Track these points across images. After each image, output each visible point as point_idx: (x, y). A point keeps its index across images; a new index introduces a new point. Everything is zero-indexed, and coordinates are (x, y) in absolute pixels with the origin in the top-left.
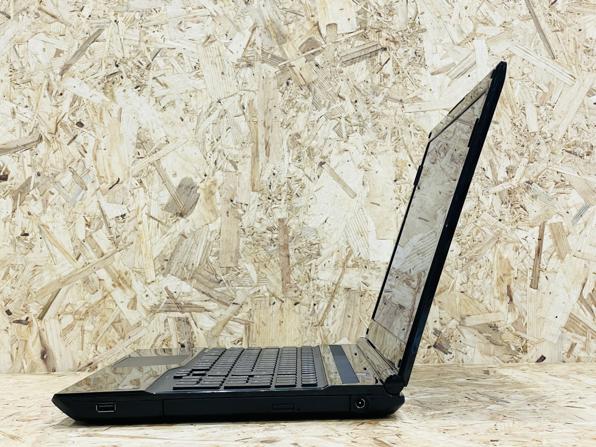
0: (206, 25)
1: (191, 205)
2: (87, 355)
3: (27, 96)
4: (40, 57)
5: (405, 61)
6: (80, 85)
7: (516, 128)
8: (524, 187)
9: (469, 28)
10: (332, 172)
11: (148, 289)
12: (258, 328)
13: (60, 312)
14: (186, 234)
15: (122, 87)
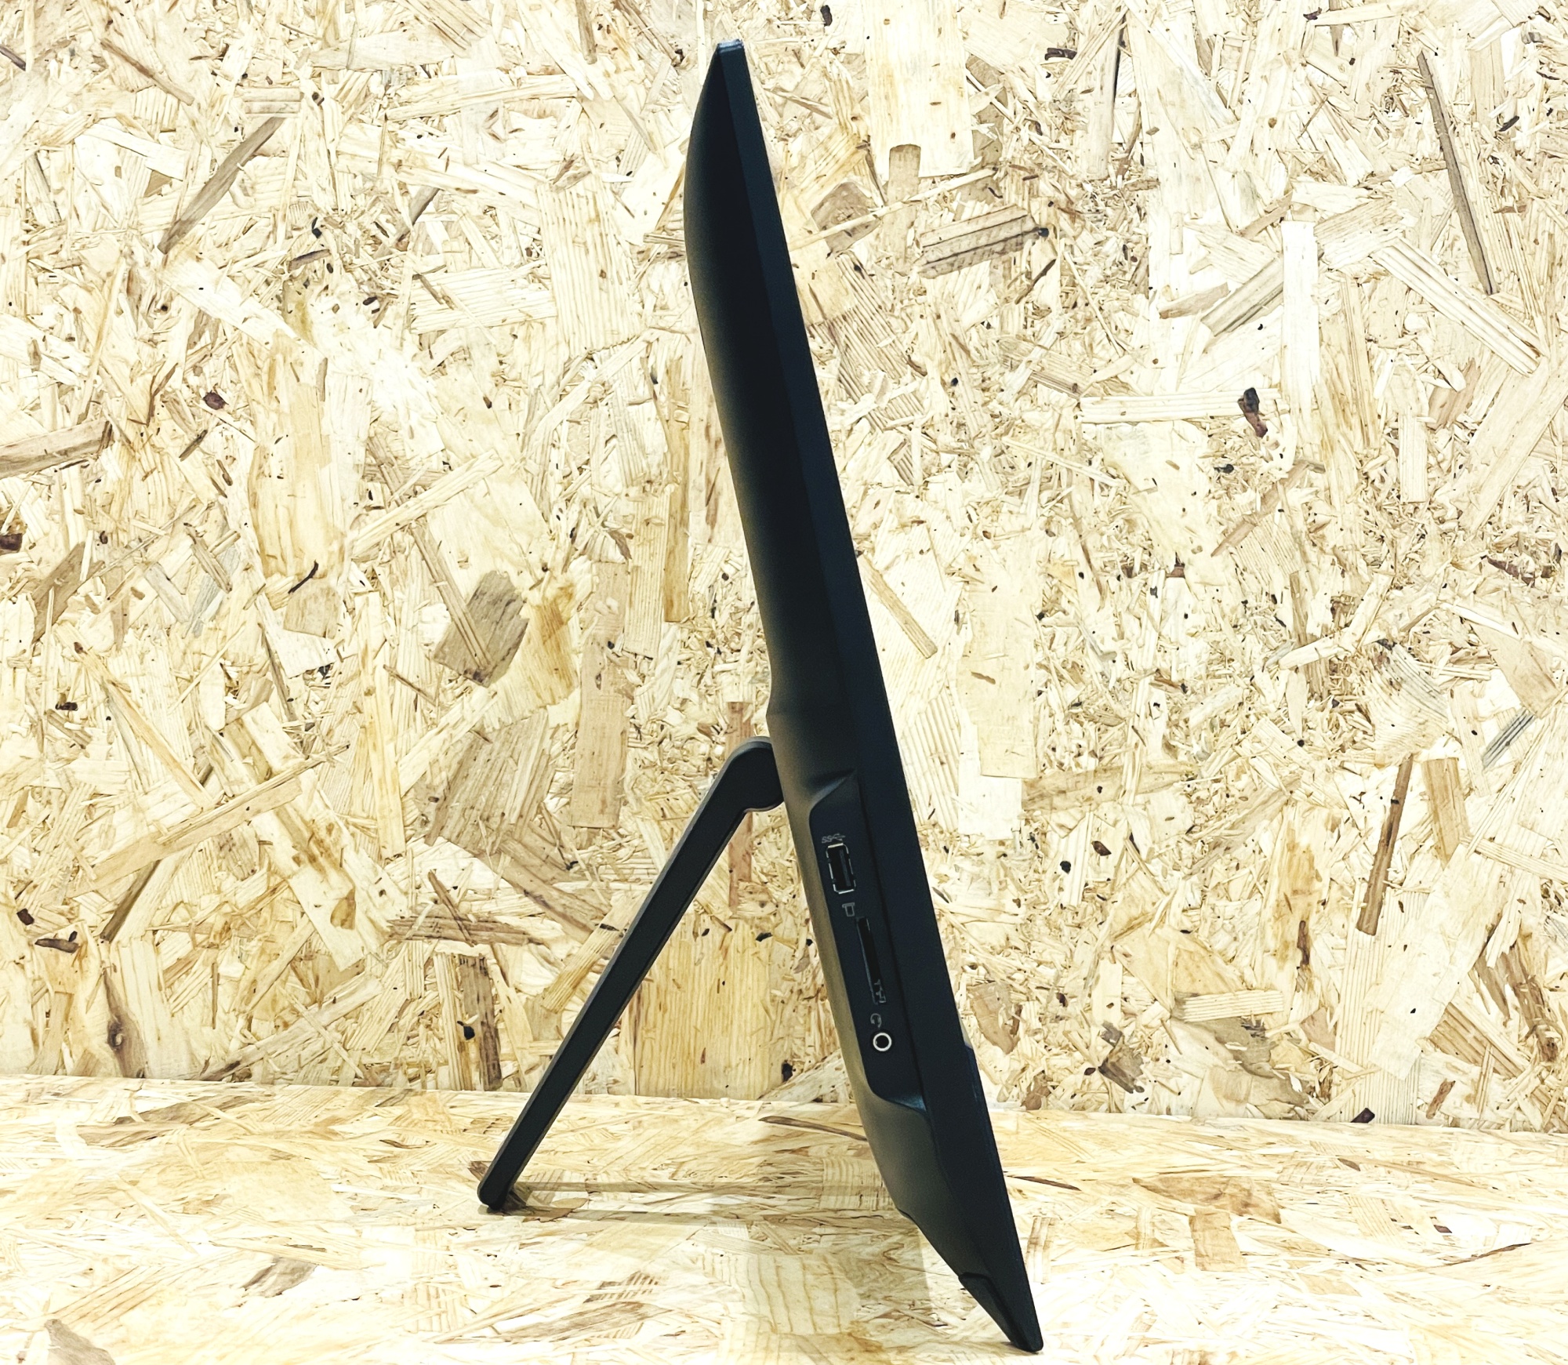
0: (562, 125)
1: (503, 653)
2: (226, 1041)
3: (71, 308)
4: (108, 192)
5: (1095, 273)
6: (217, 283)
7: (1370, 488)
8: (1372, 654)
9: (1272, 185)
10: (878, 580)
11: (384, 874)
12: (662, 994)
13: (157, 922)
14: (488, 729)
15: (330, 298)
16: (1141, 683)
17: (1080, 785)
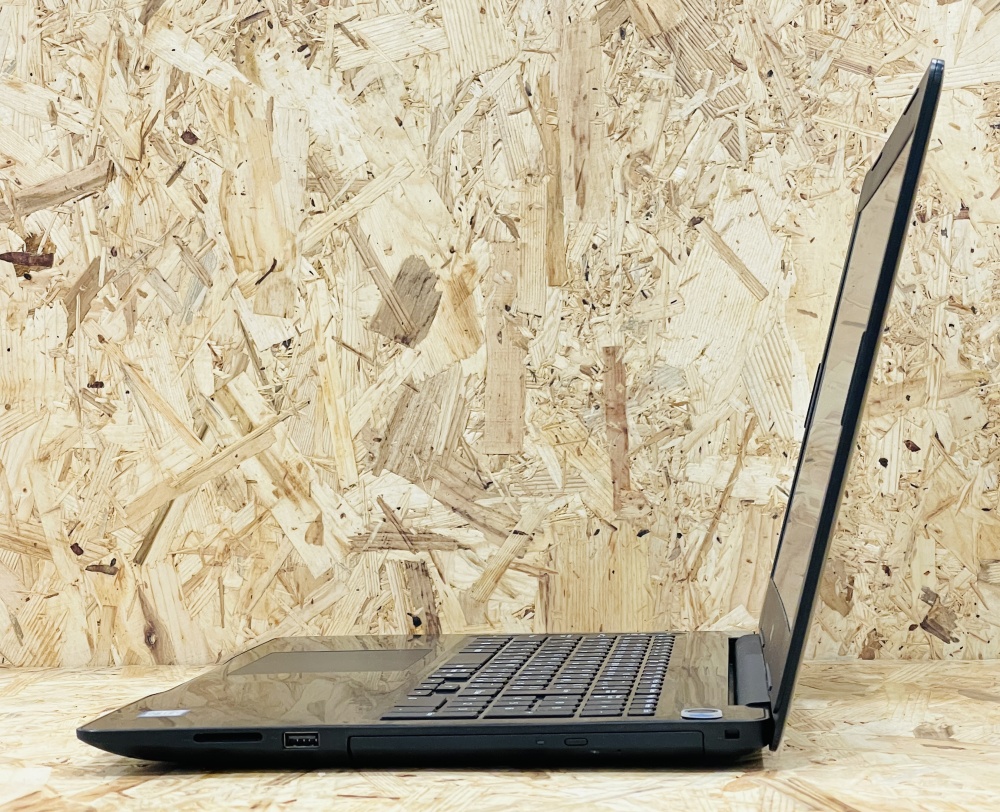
1: (425, 318)
2: (233, 637)
3: (77, 74)
6: (185, 45)
10: (717, 239)
11: (343, 502)
12: (565, 583)
13: (175, 548)
14: (416, 382)
15: (272, 49)
16: (938, 308)
17: (892, 395)
